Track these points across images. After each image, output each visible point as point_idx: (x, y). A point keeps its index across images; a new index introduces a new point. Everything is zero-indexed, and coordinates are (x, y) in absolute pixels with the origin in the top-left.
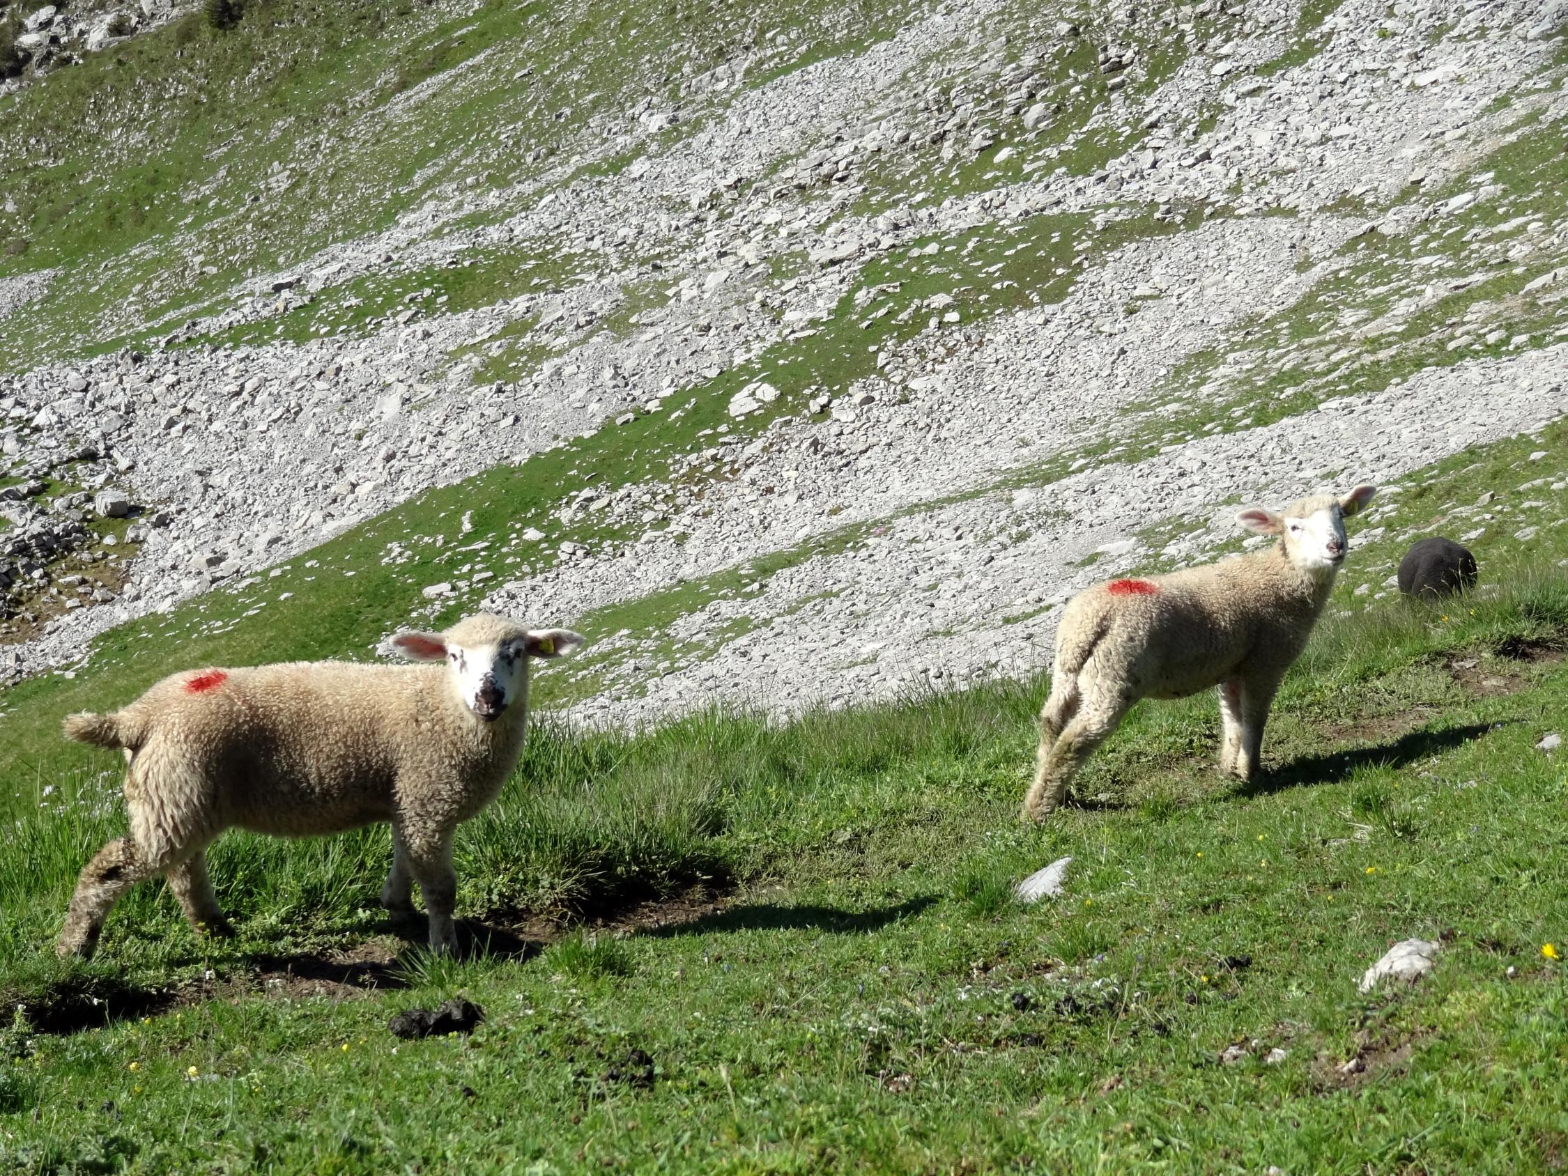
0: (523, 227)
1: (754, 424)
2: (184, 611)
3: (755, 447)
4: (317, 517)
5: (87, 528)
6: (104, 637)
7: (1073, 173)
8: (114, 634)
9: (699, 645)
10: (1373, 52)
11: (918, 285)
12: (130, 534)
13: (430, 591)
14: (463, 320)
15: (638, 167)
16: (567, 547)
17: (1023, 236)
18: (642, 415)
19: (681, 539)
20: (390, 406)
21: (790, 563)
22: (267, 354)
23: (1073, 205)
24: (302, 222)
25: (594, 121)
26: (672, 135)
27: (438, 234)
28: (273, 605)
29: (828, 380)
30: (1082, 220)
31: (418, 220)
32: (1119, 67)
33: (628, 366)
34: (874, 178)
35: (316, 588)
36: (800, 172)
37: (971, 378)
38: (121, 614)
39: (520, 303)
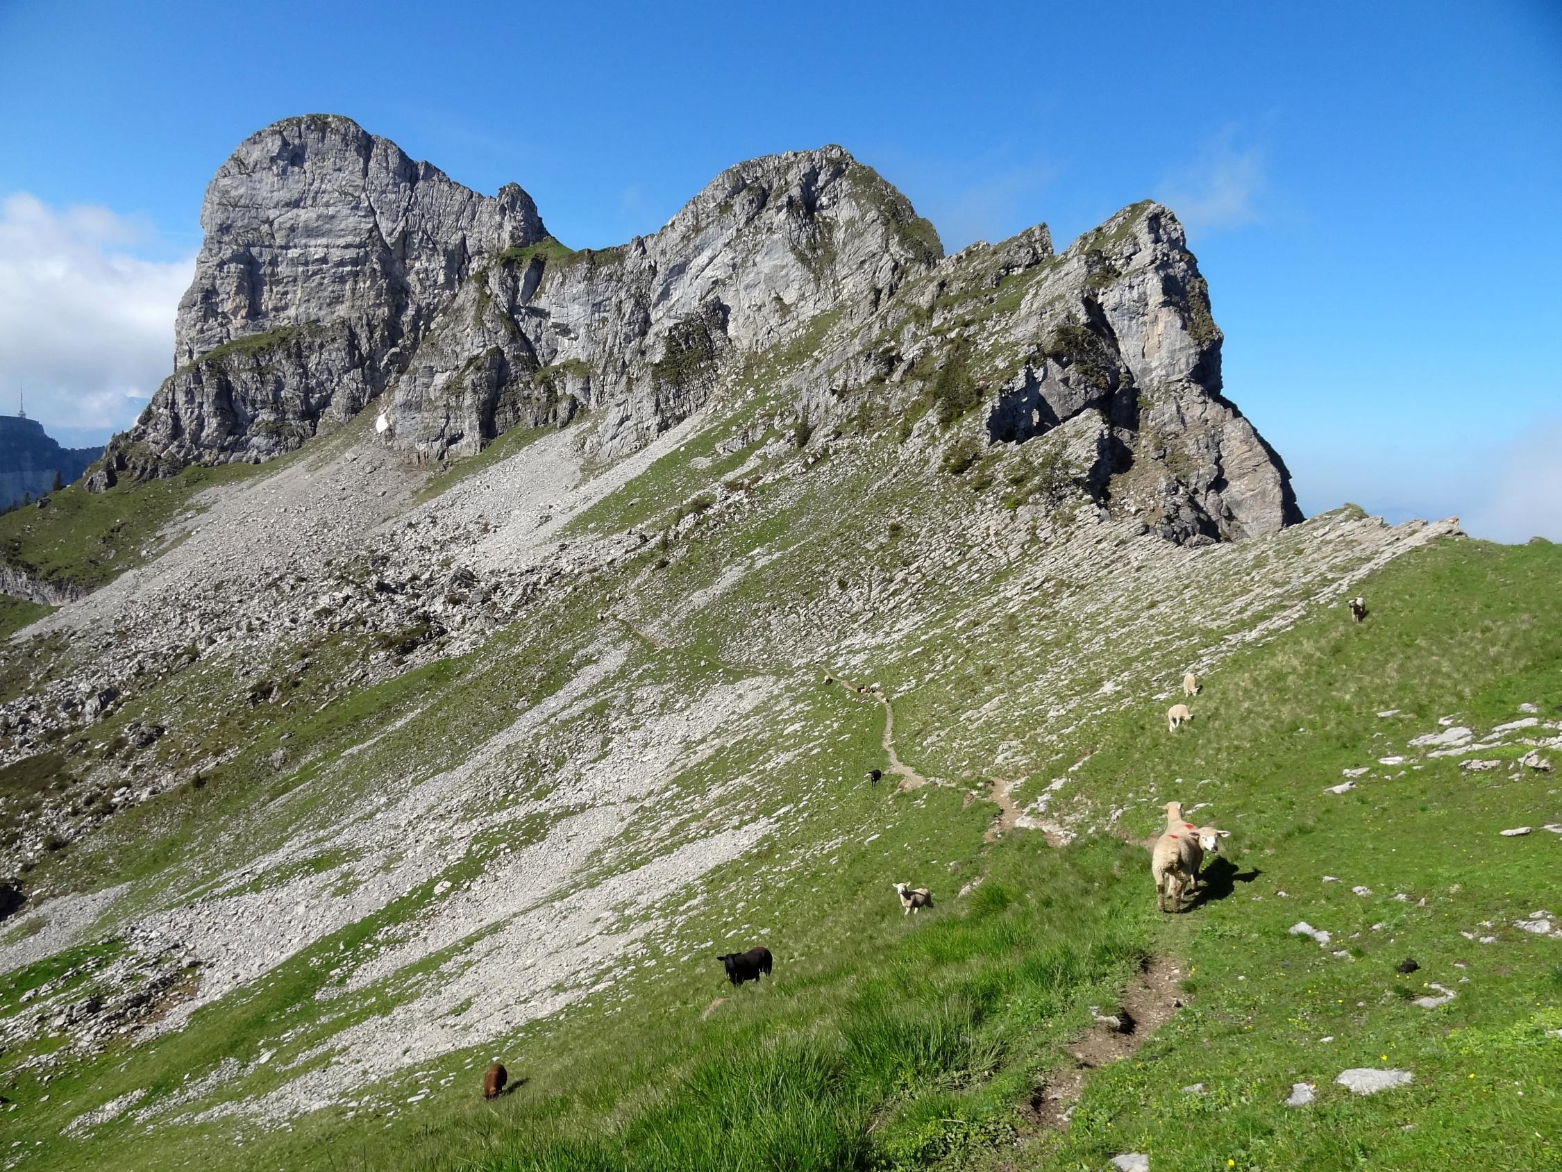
0: (339, 841)
1: (444, 896)
2: (227, 998)
3: (446, 903)
4: (277, 954)
5: (180, 973)
6: (193, 1013)
7: (536, 800)
8: (197, 1011)
9: (455, 973)
10: (627, 753)
11: (494, 841)
12: (198, 972)
13: (332, 973)
14: (323, 875)
15: (378, 816)
16: (382, 948)
17: (526, 821)
18: (401, 898)
19: (425, 939)
20: (301, 909)
21: (478, 940)
22: (246, 898)
23: (541, 810)
24: (244, 851)
25: (357, 803)
26: (389, 804)
27: (304, 847)
28: (267, 988)
29: (468, 877)
30: (546, 814)
31: (296, 842)
32: (545, 765)
33: (393, 882)
34: (467, 809)
35: (282, 980)
36: (440, 810)
37: (518, 870)
38: (199, 1003)
39: (345, 867)
